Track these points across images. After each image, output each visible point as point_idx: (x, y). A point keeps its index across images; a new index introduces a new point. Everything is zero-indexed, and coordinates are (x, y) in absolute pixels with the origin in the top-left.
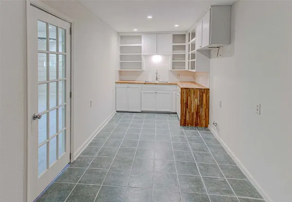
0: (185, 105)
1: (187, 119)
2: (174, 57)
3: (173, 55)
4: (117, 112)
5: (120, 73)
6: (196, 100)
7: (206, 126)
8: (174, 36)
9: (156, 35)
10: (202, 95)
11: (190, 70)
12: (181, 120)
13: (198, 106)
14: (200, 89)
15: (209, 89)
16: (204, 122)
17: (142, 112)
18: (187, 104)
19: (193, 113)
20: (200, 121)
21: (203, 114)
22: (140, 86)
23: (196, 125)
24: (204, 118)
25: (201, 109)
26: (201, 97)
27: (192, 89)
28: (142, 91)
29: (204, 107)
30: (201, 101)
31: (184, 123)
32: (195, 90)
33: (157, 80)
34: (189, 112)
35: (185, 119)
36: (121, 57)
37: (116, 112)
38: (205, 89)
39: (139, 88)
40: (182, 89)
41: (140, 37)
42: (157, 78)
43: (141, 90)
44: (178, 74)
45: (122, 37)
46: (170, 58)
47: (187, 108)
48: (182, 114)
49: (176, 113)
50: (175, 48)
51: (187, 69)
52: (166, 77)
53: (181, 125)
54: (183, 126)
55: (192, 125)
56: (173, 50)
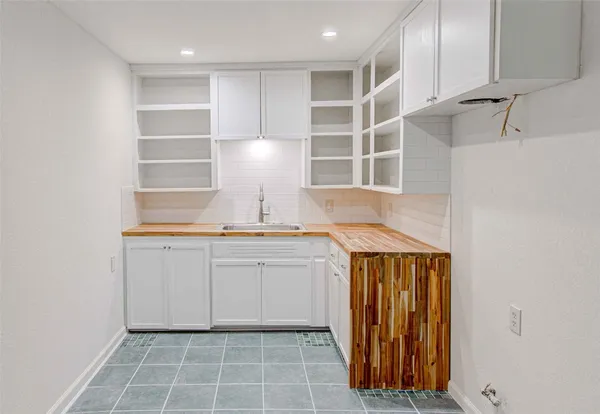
0: (367, 312)
1: (376, 363)
2: (317, 143)
3: (313, 137)
4: (131, 332)
5: (142, 199)
6: (405, 295)
7: (442, 387)
8: (315, 76)
9: (258, 71)
10: (427, 278)
11: (371, 187)
12: (352, 366)
13: (411, 315)
14: (419, 257)
15: (448, 256)
16: (432, 371)
17: (215, 330)
18: (372, 309)
19: (396, 340)
20: (420, 370)
21: (431, 343)
22: (205, 243)
23: (407, 383)
24: (432, 356)
25: (422, 325)
26: (423, 283)
27: (391, 255)
28: (214, 260)
29: (433, 318)
30: (423, 296)
31: (364, 378)
32: (400, 259)
33: (261, 220)
34: (380, 340)
35: (368, 365)
36: (145, 148)
37: (126, 334)
38: (435, 255)
39: (202, 249)
40: (354, 255)
41: (204, 81)
42: (262, 215)
43: (212, 256)
44: (327, 201)
45: (146, 81)
46: (305, 149)
47: (375, 322)
48: (355, 346)
49: (327, 330)
50: (318, 116)
51: (357, 182)
52: (290, 212)
53: (352, 385)
54: (360, 388)
55: (391, 382)
56: (313, 123)
